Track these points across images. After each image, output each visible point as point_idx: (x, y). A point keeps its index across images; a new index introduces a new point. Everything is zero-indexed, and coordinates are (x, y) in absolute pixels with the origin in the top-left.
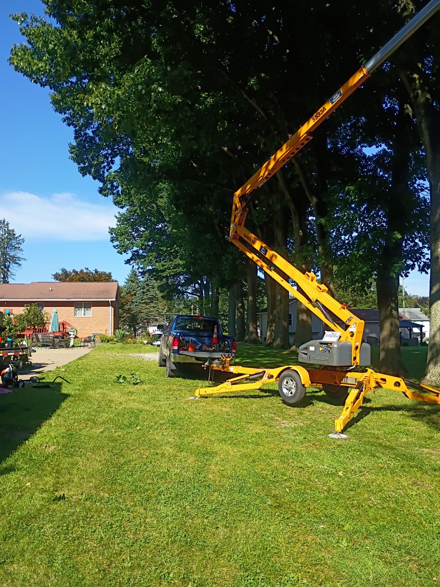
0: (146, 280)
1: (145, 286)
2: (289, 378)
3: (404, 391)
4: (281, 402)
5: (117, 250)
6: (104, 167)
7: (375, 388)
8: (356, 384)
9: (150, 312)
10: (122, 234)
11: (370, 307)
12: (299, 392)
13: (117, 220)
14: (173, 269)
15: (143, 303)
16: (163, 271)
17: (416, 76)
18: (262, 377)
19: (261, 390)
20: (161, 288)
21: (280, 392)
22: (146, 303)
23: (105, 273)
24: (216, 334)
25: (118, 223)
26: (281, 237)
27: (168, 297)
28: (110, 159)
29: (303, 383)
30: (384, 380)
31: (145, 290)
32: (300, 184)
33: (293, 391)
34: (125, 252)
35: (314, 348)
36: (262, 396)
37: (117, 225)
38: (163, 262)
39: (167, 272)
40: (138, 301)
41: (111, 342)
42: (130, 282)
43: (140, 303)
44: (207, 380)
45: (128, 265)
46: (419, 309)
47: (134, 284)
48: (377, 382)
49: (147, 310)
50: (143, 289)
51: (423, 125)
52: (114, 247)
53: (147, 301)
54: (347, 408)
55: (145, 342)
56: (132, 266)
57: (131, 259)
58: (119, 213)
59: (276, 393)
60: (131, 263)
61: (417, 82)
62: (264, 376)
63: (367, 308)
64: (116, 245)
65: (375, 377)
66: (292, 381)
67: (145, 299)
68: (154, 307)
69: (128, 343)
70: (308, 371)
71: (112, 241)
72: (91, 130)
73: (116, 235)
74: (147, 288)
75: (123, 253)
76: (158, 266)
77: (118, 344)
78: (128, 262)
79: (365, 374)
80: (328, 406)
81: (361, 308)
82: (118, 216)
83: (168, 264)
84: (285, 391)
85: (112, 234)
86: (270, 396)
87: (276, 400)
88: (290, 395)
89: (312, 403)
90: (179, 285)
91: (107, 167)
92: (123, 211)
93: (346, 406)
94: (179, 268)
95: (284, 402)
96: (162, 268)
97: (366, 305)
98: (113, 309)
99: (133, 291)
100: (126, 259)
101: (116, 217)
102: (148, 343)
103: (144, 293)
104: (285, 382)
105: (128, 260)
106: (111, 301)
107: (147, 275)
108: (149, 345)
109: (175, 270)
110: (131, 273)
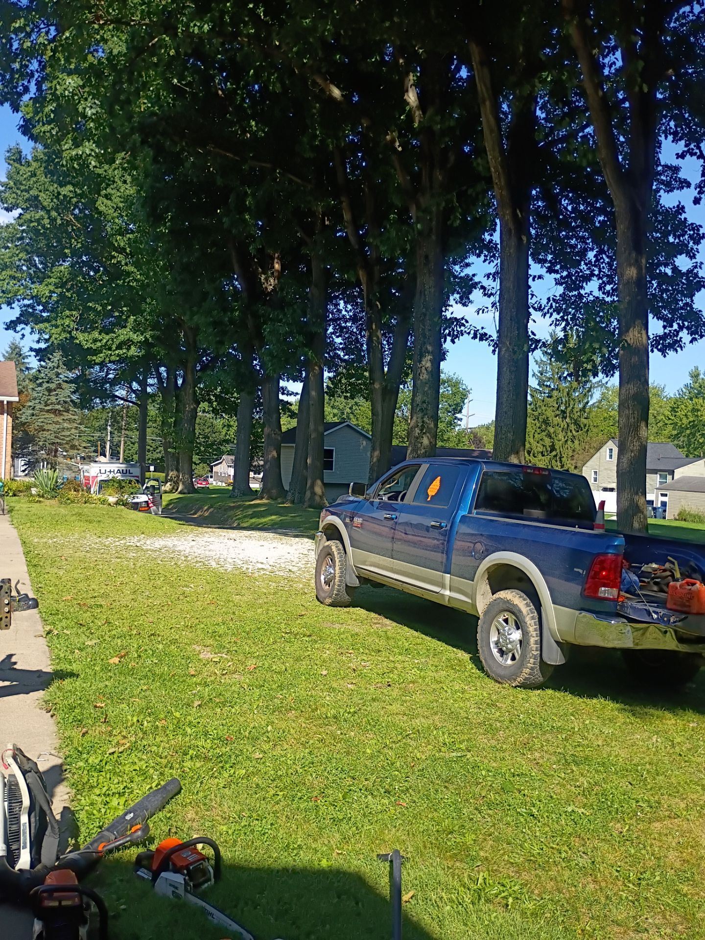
0: (56, 365)
15: (48, 411)
16: (94, 352)
22: (56, 412)
31: (53, 386)
34: (9, 304)
38: (96, 334)
39: (103, 355)
40: (38, 407)
43: (41, 410)
45: (11, 332)
49: (58, 426)
50: (48, 382)
53: (58, 407)
55: (112, 500)
56: (19, 335)
57: (18, 321)
60: (18, 329)
67: (52, 404)
68: (69, 420)
69: (72, 502)
77: (45, 503)
78: (11, 326)
83: (106, 338)
98: (10, 419)
100: (8, 321)
102: (117, 503)
103: (49, 390)
105: (12, 322)
106: (7, 402)
107: (57, 356)
108: (119, 507)
109: (121, 352)
110: (9, 350)
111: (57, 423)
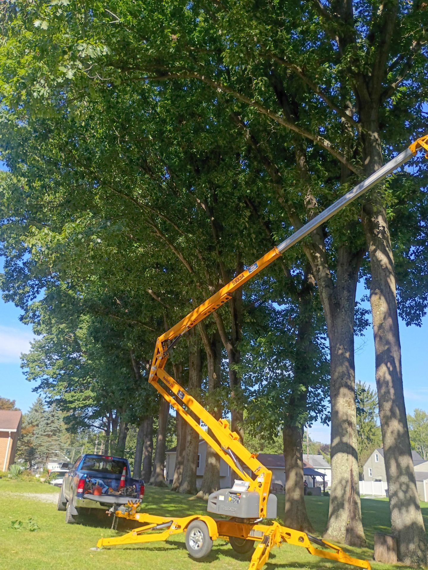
0: (52, 411)
1: (50, 417)
2: (197, 529)
3: (307, 547)
4: (187, 556)
5: (26, 377)
6: (29, 296)
7: (280, 542)
8: (263, 538)
9: (51, 445)
10: (34, 361)
11: (276, 452)
12: (206, 545)
13: (31, 346)
14: (83, 400)
15: (45, 435)
16: (71, 402)
17: (318, 255)
18: (169, 527)
19: (167, 542)
20: (67, 420)
21: (187, 545)
22: (48, 436)
23: (9, 400)
24: (124, 476)
25: (32, 350)
26: (196, 377)
27: (72, 430)
28: (36, 289)
29: (211, 535)
30: (289, 534)
31: (49, 422)
32: (217, 330)
33: (200, 543)
34: (34, 379)
35: (223, 497)
36: (168, 549)
37: (30, 351)
38: (73, 393)
39: (75, 404)
40: (40, 433)
41: (3, 479)
42: (34, 412)
43: (42, 435)
44: (110, 528)
45: (35, 393)
46: (321, 457)
47: (37, 414)
48: (282, 537)
49: (48, 443)
50: (47, 420)
51: (324, 295)
52: (24, 373)
53: (50, 433)
54: (254, 565)
55: (42, 480)
56: (38, 395)
57: (40, 387)
58: (34, 339)
59: (182, 546)
60: (39, 391)
61: (319, 260)
62: (172, 526)
63: (273, 453)
64: (25, 371)
65: (281, 531)
66: (200, 532)
67: (48, 431)
68: (56, 440)
69: (23, 481)
70: (217, 522)
71: (22, 367)
72: (22, 262)
73: (28, 361)
74: (52, 419)
75: (32, 380)
76: (68, 397)
77: (12, 481)
78: (36, 390)
79: (272, 528)
80: (234, 561)
81: (268, 453)
82: (33, 342)
83: (78, 395)
84: (191, 543)
85: (23, 360)
86: (176, 549)
87: (182, 554)
88: (196, 548)
89: (217, 558)
90: (86, 418)
91: (31, 296)
92: (40, 338)
93: (252, 563)
94: (89, 400)
95: (190, 556)
96: (71, 399)
97: (272, 450)
98: (12, 440)
99: (36, 421)
100: (34, 387)
101: (31, 343)
102: (45, 482)
103: (47, 424)
104: (192, 535)
105: (36, 388)
106: (11, 432)
107: (54, 405)
108: (46, 484)
109: (84, 402)
110: (36, 401)
111: (49, 442)
